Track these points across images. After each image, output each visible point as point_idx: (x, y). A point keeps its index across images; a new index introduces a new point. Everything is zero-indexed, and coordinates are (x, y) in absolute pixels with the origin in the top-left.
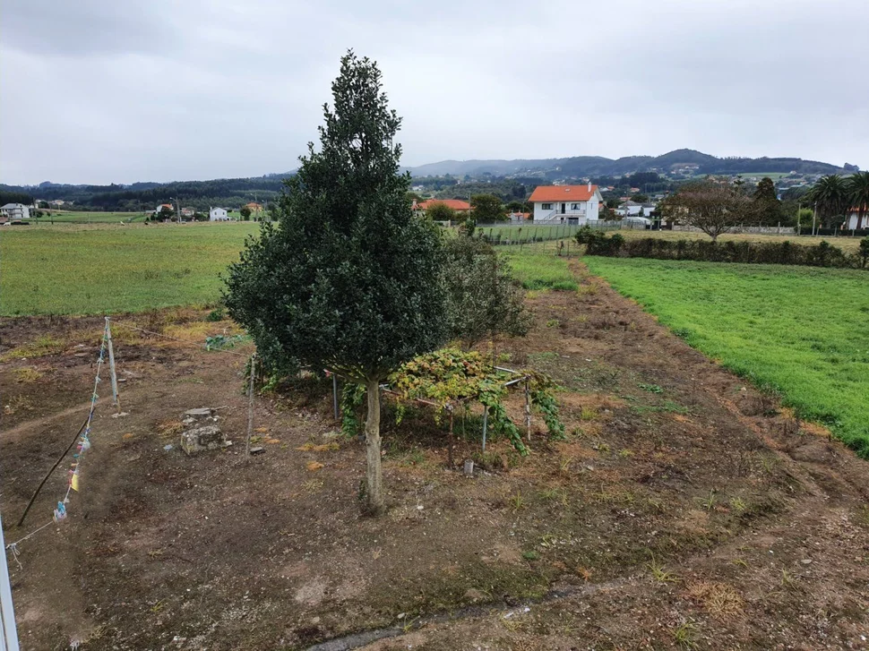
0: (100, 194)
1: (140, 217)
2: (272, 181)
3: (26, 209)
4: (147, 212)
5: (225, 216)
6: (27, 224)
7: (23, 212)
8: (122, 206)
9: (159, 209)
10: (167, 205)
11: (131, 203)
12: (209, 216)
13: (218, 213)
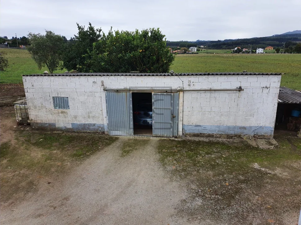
0: (215, 43)
1: (229, 51)
2: (277, 38)
3: (196, 49)
4: (232, 50)
5: (262, 52)
6: (198, 53)
7: (195, 49)
8: (221, 47)
9: (236, 49)
10: (239, 47)
11: (224, 47)
12: (256, 51)
13: (260, 50)
